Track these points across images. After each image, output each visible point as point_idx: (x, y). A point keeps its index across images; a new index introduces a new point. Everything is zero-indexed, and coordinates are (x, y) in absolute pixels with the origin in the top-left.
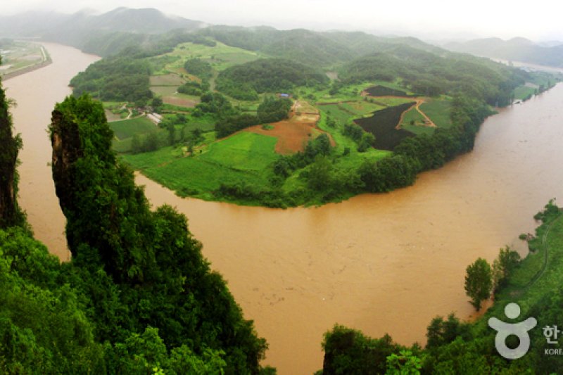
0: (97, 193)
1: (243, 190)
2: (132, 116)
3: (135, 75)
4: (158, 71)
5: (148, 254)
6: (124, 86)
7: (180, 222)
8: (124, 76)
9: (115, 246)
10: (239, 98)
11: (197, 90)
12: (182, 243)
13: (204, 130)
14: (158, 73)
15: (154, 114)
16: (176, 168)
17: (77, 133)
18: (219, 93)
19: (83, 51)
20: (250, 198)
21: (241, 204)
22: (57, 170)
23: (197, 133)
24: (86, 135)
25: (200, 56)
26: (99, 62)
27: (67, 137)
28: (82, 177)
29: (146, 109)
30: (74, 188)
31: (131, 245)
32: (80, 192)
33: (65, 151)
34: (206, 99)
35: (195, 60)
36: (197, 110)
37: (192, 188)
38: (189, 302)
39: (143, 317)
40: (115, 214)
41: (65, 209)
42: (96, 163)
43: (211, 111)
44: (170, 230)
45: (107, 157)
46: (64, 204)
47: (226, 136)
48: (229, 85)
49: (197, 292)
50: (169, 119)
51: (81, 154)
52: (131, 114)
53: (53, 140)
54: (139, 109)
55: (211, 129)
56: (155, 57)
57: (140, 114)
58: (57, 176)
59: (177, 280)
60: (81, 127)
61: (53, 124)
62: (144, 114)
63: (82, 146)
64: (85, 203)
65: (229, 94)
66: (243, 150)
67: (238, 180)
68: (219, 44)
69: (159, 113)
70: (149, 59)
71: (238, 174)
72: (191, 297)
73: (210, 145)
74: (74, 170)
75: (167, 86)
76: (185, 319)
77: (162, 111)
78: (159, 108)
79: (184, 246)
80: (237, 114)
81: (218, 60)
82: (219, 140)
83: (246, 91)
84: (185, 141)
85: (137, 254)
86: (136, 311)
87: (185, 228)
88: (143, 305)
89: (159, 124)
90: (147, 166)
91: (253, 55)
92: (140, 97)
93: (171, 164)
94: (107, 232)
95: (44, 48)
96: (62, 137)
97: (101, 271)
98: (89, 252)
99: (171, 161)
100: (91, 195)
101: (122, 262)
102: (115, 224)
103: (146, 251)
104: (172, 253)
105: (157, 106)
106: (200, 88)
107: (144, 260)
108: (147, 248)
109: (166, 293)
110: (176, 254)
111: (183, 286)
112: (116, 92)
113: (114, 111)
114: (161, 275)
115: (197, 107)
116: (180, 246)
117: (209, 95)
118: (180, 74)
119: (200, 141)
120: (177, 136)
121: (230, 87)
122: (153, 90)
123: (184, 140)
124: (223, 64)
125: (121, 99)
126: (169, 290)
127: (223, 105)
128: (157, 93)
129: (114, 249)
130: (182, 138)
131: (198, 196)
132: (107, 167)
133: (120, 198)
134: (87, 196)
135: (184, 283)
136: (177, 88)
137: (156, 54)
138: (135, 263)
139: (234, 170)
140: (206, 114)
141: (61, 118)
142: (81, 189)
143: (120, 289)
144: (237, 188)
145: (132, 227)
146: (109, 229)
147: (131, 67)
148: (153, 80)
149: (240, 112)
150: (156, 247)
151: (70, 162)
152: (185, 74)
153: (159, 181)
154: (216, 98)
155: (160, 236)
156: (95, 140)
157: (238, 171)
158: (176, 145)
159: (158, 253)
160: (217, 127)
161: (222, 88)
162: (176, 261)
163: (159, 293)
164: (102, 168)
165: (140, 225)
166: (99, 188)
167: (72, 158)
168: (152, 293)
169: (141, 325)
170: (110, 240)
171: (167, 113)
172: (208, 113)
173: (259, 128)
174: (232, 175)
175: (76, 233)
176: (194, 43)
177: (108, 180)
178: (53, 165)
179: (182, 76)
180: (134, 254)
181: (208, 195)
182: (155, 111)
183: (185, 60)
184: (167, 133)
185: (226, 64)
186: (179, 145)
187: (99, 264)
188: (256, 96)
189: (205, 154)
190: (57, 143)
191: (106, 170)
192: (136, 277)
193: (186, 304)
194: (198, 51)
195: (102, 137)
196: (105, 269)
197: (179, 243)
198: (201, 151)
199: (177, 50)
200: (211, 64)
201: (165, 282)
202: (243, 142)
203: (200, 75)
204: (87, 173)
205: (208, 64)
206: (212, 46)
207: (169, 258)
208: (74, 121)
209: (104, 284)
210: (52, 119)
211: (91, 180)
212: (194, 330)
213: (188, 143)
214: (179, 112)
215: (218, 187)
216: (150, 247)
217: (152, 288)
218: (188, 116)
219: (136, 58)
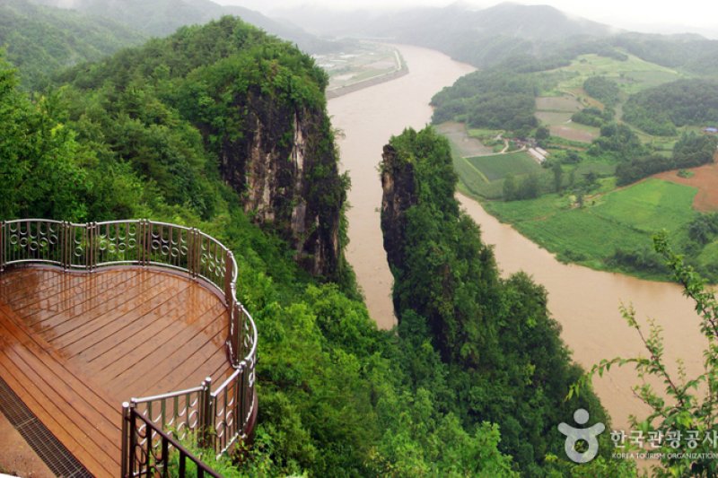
0: (430, 249)
1: (645, 259)
2: (509, 150)
3: (517, 95)
4: (548, 90)
5: (488, 331)
6: (501, 110)
7: (536, 294)
8: (502, 95)
9: (446, 316)
10: (652, 132)
11: (597, 119)
12: (535, 323)
13: (601, 173)
14: (548, 94)
15: (538, 149)
16: (559, 223)
17: (412, 175)
18: (625, 124)
19: (453, 59)
20: (654, 270)
21: (642, 277)
22: (387, 218)
23: (591, 177)
24: (423, 178)
25: (605, 73)
26: (471, 74)
27: (400, 179)
28: (414, 228)
29: (527, 141)
30: (404, 242)
31: (467, 318)
32: (411, 247)
33: (396, 195)
34: (607, 132)
35: (598, 78)
36: (594, 146)
37: (577, 252)
38: (535, 398)
39: (474, 408)
40: (449, 278)
41: (393, 266)
42: (433, 213)
43: (612, 149)
44: (521, 305)
45: (448, 206)
46: (392, 260)
47: (630, 183)
48: (640, 114)
49: (548, 387)
50: (556, 156)
51: (415, 200)
52: (508, 146)
53: (383, 181)
54: (519, 141)
55: (610, 173)
56: (545, 72)
57: (519, 147)
58: (385, 225)
59: (524, 368)
60: (416, 167)
61: (384, 161)
62: (524, 148)
63: (417, 191)
64: (414, 261)
65: (639, 126)
66: (650, 204)
67: (640, 245)
68: (632, 57)
69: (544, 148)
70: (537, 74)
71: (641, 236)
72: (540, 392)
73: (607, 195)
74: (405, 219)
75: (558, 112)
76: (528, 418)
77: (548, 145)
78: (544, 142)
79: (536, 326)
80: (647, 153)
81: (628, 79)
82: (619, 189)
83: (660, 123)
84: (575, 187)
85: (473, 329)
86: (466, 399)
87: (543, 303)
88: (475, 394)
89: (542, 163)
90: (521, 218)
91: (673, 74)
92: (520, 124)
93: (554, 217)
94: (438, 298)
95: (399, 53)
96: (394, 178)
97: (427, 345)
98: (414, 321)
99: (554, 214)
100: (423, 251)
101: (454, 336)
102: (448, 289)
103: (486, 327)
104: (521, 333)
105: (543, 138)
106: (601, 117)
107: (483, 339)
108: (488, 323)
109: (506, 383)
110: (526, 335)
111: (531, 378)
112: (491, 117)
113: (485, 141)
114: (502, 358)
115: (595, 142)
116: (531, 326)
117: (612, 127)
118: (576, 97)
119: (594, 189)
120: (565, 180)
121: (642, 117)
122: (538, 116)
123: (572, 186)
124: (635, 86)
125: (496, 126)
126: (511, 380)
127: (630, 142)
128: (544, 120)
129: (445, 320)
130: (571, 184)
131: (585, 263)
132: (446, 218)
133: (459, 258)
134: (417, 252)
135: (532, 373)
136: (571, 115)
137: (547, 68)
138: (470, 341)
139: (636, 230)
140: (605, 152)
141: (393, 155)
142: (412, 244)
143: (448, 370)
144: (638, 256)
145: (470, 295)
146: (441, 295)
147: (513, 84)
148: (541, 103)
149: (651, 151)
150: (501, 324)
151: (402, 209)
152: (583, 97)
153: (535, 240)
154: (621, 132)
155: (507, 310)
156: (434, 185)
157: (641, 232)
158: (563, 191)
159: (502, 331)
160: (618, 172)
161: (631, 117)
162: (525, 344)
163: (498, 382)
164: (440, 219)
165: (482, 294)
166: (433, 243)
167: (405, 205)
168: (490, 381)
169: (470, 418)
170: (440, 308)
171: (555, 148)
172: (609, 151)
173: (673, 175)
174: (633, 237)
175: (403, 297)
176: (599, 55)
177: (444, 234)
178: (382, 211)
179: (578, 100)
180: (469, 329)
181: (598, 264)
182: (539, 145)
183: (585, 78)
184: (552, 176)
185: (639, 85)
186: (566, 193)
187: (425, 336)
188: (674, 131)
189: (600, 206)
190: (389, 185)
191: (444, 222)
192: (469, 357)
193: (532, 401)
194: (603, 67)
195: (443, 181)
196: (432, 343)
197: (531, 322)
198: (594, 202)
199: (575, 63)
200: (619, 84)
201: (506, 369)
202: (652, 193)
203: (602, 99)
204: (419, 224)
205: (615, 84)
206: (622, 60)
207: (515, 340)
208: (409, 160)
209: (429, 361)
210: (383, 156)
211: (424, 233)
212: (538, 434)
213: (578, 190)
214: (570, 148)
215: (612, 253)
216: (491, 324)
217: (489, 374)
218: (582, 154)
219: (520, 72)
